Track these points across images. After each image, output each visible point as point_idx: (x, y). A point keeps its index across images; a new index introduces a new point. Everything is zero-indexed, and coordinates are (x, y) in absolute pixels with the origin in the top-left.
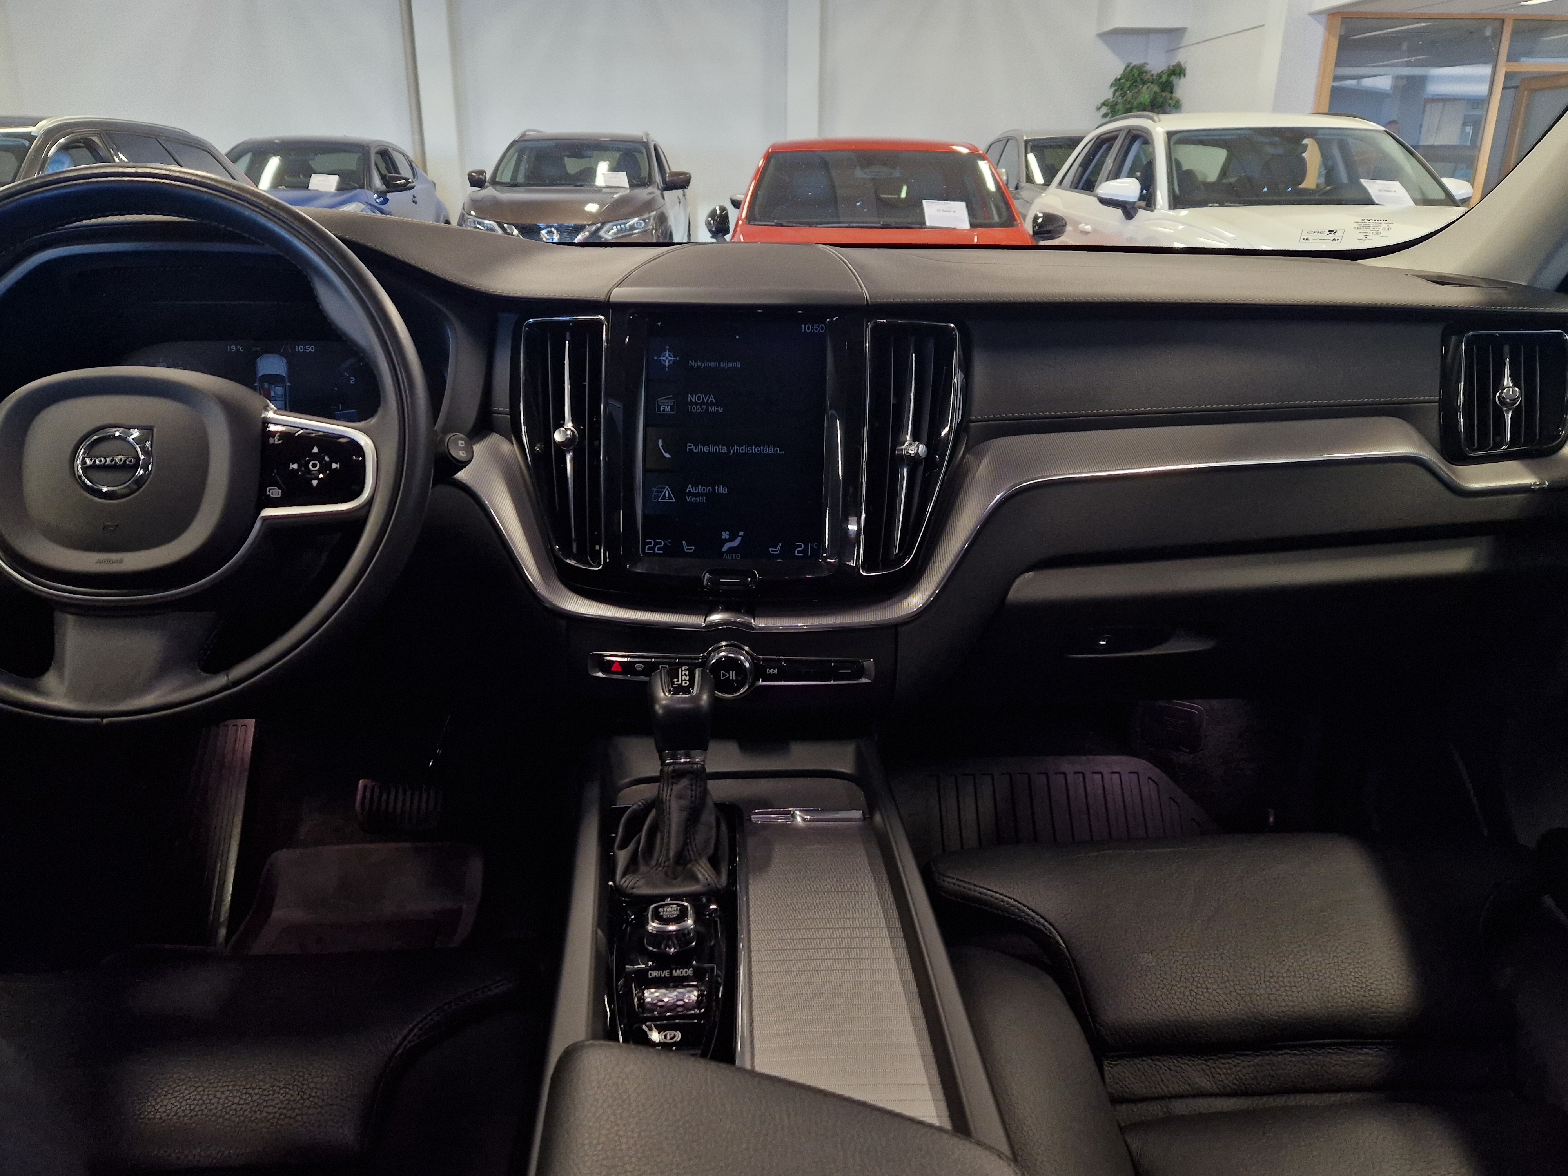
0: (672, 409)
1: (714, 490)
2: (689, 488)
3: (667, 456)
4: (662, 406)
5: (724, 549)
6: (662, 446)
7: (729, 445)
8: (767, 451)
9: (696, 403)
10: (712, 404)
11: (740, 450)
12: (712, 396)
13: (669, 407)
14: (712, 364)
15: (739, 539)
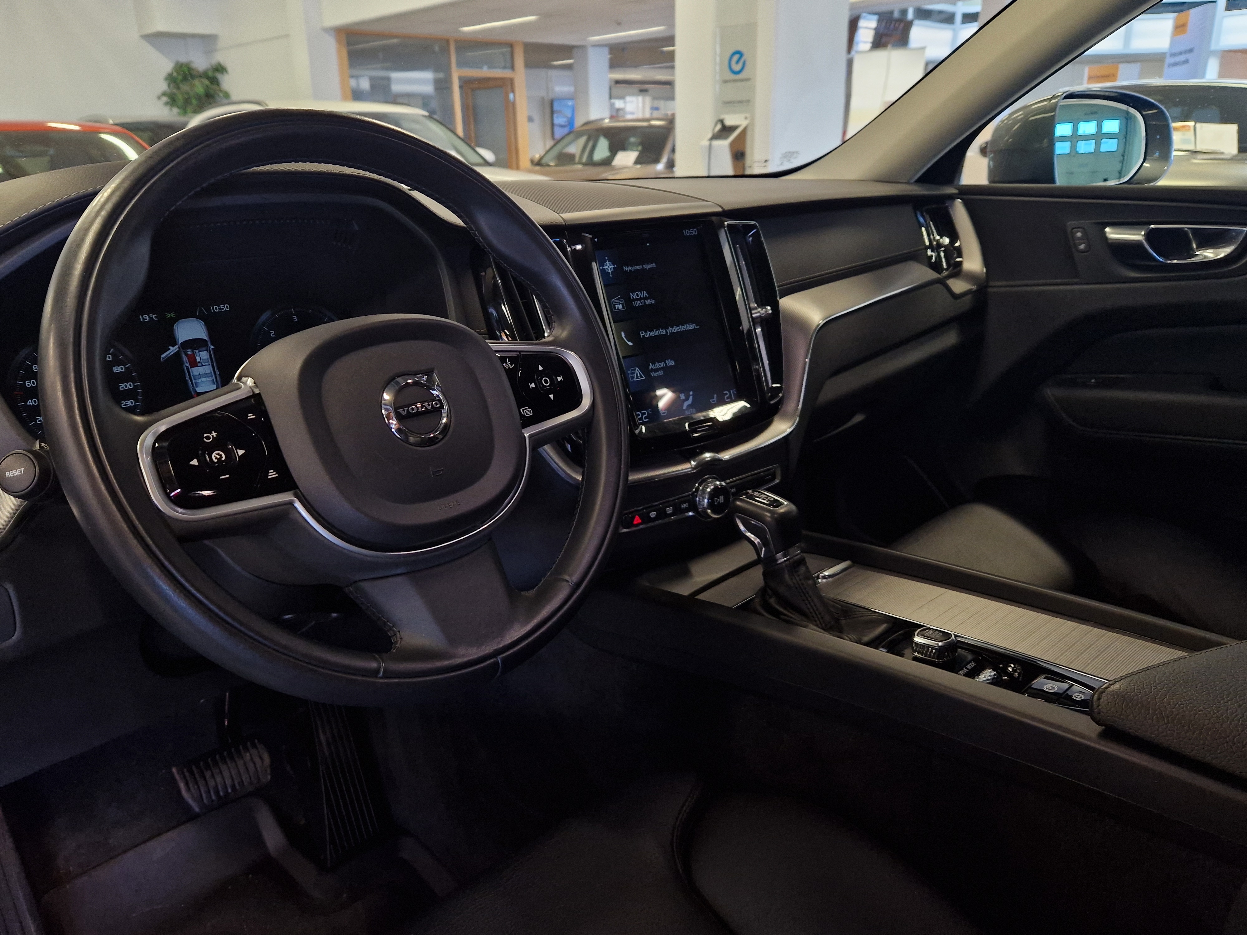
0: (623, 307)
1: (666, 364)
2: (651, 366)
3: (630, 344)
4: (616, 305)
5: (685, 408)
6: (625, 337)
7: (666, 328)
8: (689, 328)
9: (637, 300)
10: (646, 298)
11: (673, 331)
12: (645, 292)
13: (621, 305)
14: (638, 267)
15: (691, 398)
